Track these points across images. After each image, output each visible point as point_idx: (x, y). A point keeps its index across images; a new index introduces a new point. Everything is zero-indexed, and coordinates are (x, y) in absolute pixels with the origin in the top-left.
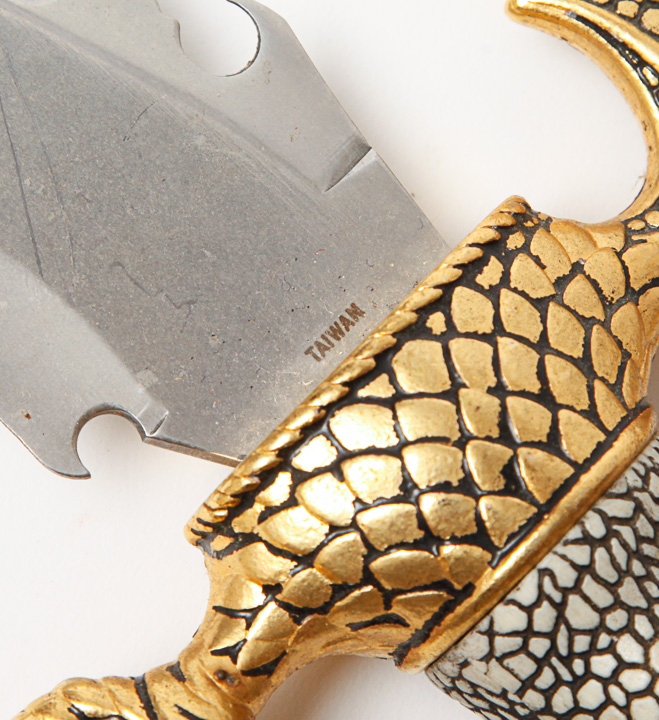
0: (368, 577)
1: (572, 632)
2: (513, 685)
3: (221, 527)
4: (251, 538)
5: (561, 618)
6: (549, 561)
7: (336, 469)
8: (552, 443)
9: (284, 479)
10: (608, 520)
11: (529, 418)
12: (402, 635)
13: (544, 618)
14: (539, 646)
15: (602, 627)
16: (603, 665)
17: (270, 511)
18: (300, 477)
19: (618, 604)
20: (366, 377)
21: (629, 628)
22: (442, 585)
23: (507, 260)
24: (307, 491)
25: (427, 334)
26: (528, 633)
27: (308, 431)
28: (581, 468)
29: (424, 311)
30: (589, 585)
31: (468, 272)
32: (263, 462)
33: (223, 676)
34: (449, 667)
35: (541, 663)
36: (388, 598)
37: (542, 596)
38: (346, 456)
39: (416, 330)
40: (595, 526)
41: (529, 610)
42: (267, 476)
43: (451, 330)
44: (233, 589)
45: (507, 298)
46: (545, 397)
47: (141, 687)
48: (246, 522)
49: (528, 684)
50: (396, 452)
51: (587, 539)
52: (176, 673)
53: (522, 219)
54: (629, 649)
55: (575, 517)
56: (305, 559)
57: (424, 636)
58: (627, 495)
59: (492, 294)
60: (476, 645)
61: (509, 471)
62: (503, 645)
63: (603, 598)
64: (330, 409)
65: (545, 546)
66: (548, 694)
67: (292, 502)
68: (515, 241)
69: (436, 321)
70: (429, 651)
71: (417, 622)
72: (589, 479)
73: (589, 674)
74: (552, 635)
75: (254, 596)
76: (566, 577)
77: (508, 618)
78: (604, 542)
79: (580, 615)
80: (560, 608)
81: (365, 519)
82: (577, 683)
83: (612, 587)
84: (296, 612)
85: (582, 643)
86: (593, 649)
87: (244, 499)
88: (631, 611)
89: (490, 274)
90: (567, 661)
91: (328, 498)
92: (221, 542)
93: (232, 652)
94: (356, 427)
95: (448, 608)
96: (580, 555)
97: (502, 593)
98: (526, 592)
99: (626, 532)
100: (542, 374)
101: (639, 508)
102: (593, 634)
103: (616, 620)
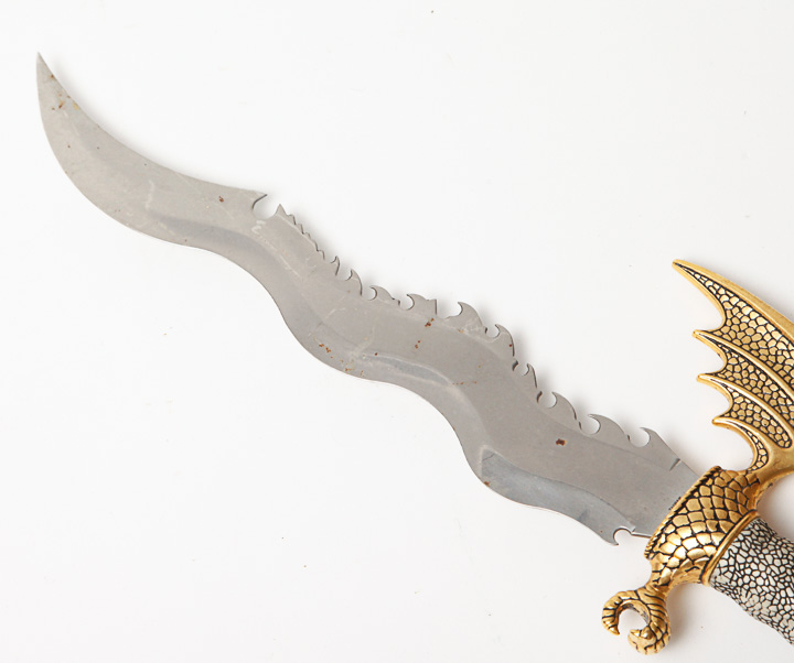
0: (687, 557)
1: (739, 564)
2: (728, 581)
3: (651, 551)
4: (658, 552)
5: (736, 561)
6: (730, 547)
7: (675, 532)
8: (728, 519)
9: (663, 536)
10: (744, 536)
11: (721, 514)
12: (699, 572)
13: (732, 561)
14: (732, 569)
15: (746, 562)
16: (748, 571)
17: (661, 545)
18: (667, 535)
19: (749, 556)
20: (680, 509)
21: (753, 561)
22: (706, 556)
23: (714, 479)
24: (670, 538)
25: (694, 497)
26: (728, 566)
27: (667, 525)
28: (735, 524)
29: (693, 492)
30: (741, 552)
31: (703, 482)
32: (659, 532)
33: (655, 586)
34: (712, 579)
35: (733, 573)
36: (693, 561)
37: (730, 556)
38: (677, 528)
39: (691, 496)
40: (741, 538)
41: (727, 560)
42: (659, 536)
43: (700, 496)
45: (713, 487)
46: (725, 508)
47: (636, 592)
48: (656, 549)
49: (731, 580)
50: (689, 525)
51: (739, 541)
52: (645, 588)
53: (718, 469)
54: (754, 566)
55: (735, 536)
56: (672, 555)
57: (704, 572)
58: (749, 529)
59: (710, 487)
60: (717, 571)
61: (718, 526)
62: (723, 570)
63: (745, 555)
64: (672, 518)
65: (729, 543)
66: (736, 581)
67: (666, 541)
68: (716, 475)
69: (696, 494)
71: (702, 568)
72: (737, 526)
73: (745, 574)
74: (734, 566)
75: (662, 567)
76: (735, 550)
77: (723, 563)
78: (744, 541)
80: (735, 558)
81: (685, 543)
82: (743, 577)
83: (747, 552)
84: (672, 569)
85: (742, 567)
86: (745, 568)
87: (655, 542)
88: (753, 557)
89: (710, 482)
90: (739, 572)
91: (674, 540)
92: (652, 555)
93: (657, 581)
94: (678, 521)
95: (708, 562)
96: (738, 545)
97: (721, 557)
98: (726, 556)
99: (749, 538)
100: (724, 503)
101: (752, 533)
102: (744, 564)
103: (749, 560)
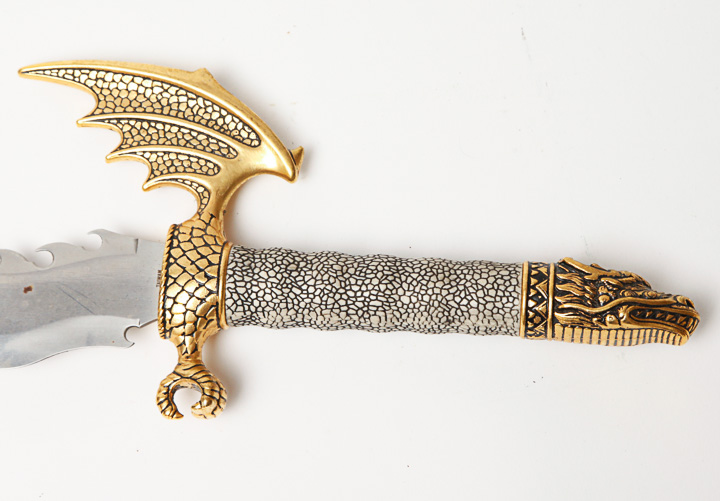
0: (198, 317)
1: (243, 295)
2: (242, 314)
3: (165, 331)
4: (172, 328)
5: (239, 294)
6: (227, 286)
7: (175, 303)
8: (210, 264)
9: (167, 312)
10: (232, 269)
11: (202, 263)
12: (215, 322)
13: (235, 297)
14: (239, 303)
15: (247, 289)
16: (253, 296)
17: (170, 321)
18: (170, 310)
19: (246, 283)
20: (167, 281)
21: (252, 285)
23: (177, 238)
24: (173, 311)
25: (172, 264)
26: (235, 302)
27: (164, 301)
28: (219, 264)
30: (238, 284)
31: (171, 246)
33: (187, 357)
34: (229, 321)
35: (243, 305)
36: (205, 317)
37: (231, 293)
38: (174, 298)
39: (169, 265)
40: (230, 272)
41: (231, 298)
42: (164, 315)
43: (176, 259)
44: (177, 339)
45: (181, 245)
46: (203, 257)
47: (174, 372)
48: (168, 327)
49: (244, 311)
50: (183, 290)
51: (231, 276)
52: (179, 364)
53: (175, 227)
54: (255, 289)
55: (225, 274)
56: (184, 323)
57: (218, 319)
58: (232, 261)
59: (179, 246)
60: (229, 312)
61: (206, 276)
62: (233, 308)
63: (243, 284)
65: (224, 284)
66: (249, 310)
68: (176, 233)
69: (172, 260)
70: (223, 321)
71: (215, 317)
72: (222, 265)
73: (253, 300)
74: (240, 299)
75: (182, 338)
76: (233, 286)
77: (229, 302)
78: (234, 273)
79: (241, 291)
80: (236, 292)
82: (252, 303)
83: (243, 281)
84: (191, 335)
85: (246, 296)
86: (249, 295)
87: (164, 322)
88: (250, 282)
89: (175, 243)
90: (247, 301)
91: (178, 309)
92: (168, 334)
93: (186, 352)
94: (172, 292)
95: (217, 310)
96: (232, 280)
97: (224, 298)
98: (228, 295)
99: (237, 268)
100: (199, 253)
101: (236, 262)
102: (247, 292)
103: (249, 286)
